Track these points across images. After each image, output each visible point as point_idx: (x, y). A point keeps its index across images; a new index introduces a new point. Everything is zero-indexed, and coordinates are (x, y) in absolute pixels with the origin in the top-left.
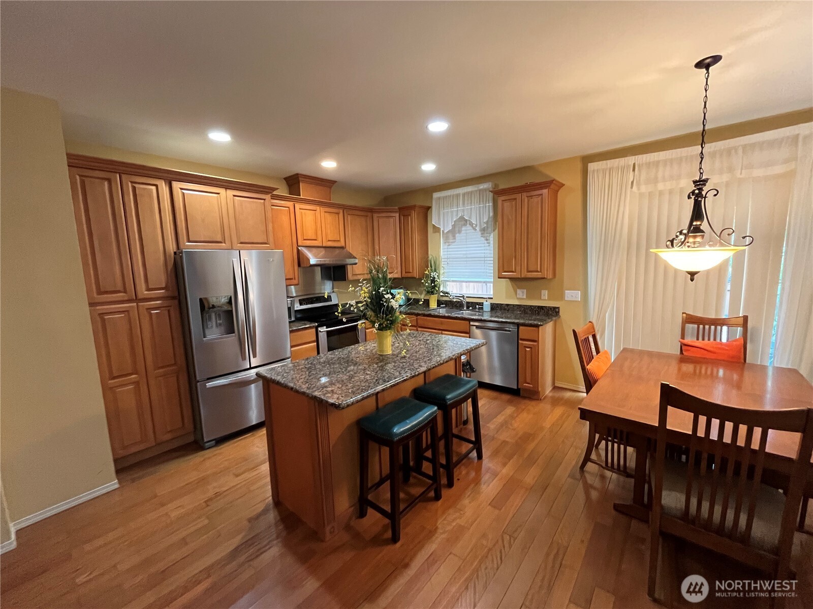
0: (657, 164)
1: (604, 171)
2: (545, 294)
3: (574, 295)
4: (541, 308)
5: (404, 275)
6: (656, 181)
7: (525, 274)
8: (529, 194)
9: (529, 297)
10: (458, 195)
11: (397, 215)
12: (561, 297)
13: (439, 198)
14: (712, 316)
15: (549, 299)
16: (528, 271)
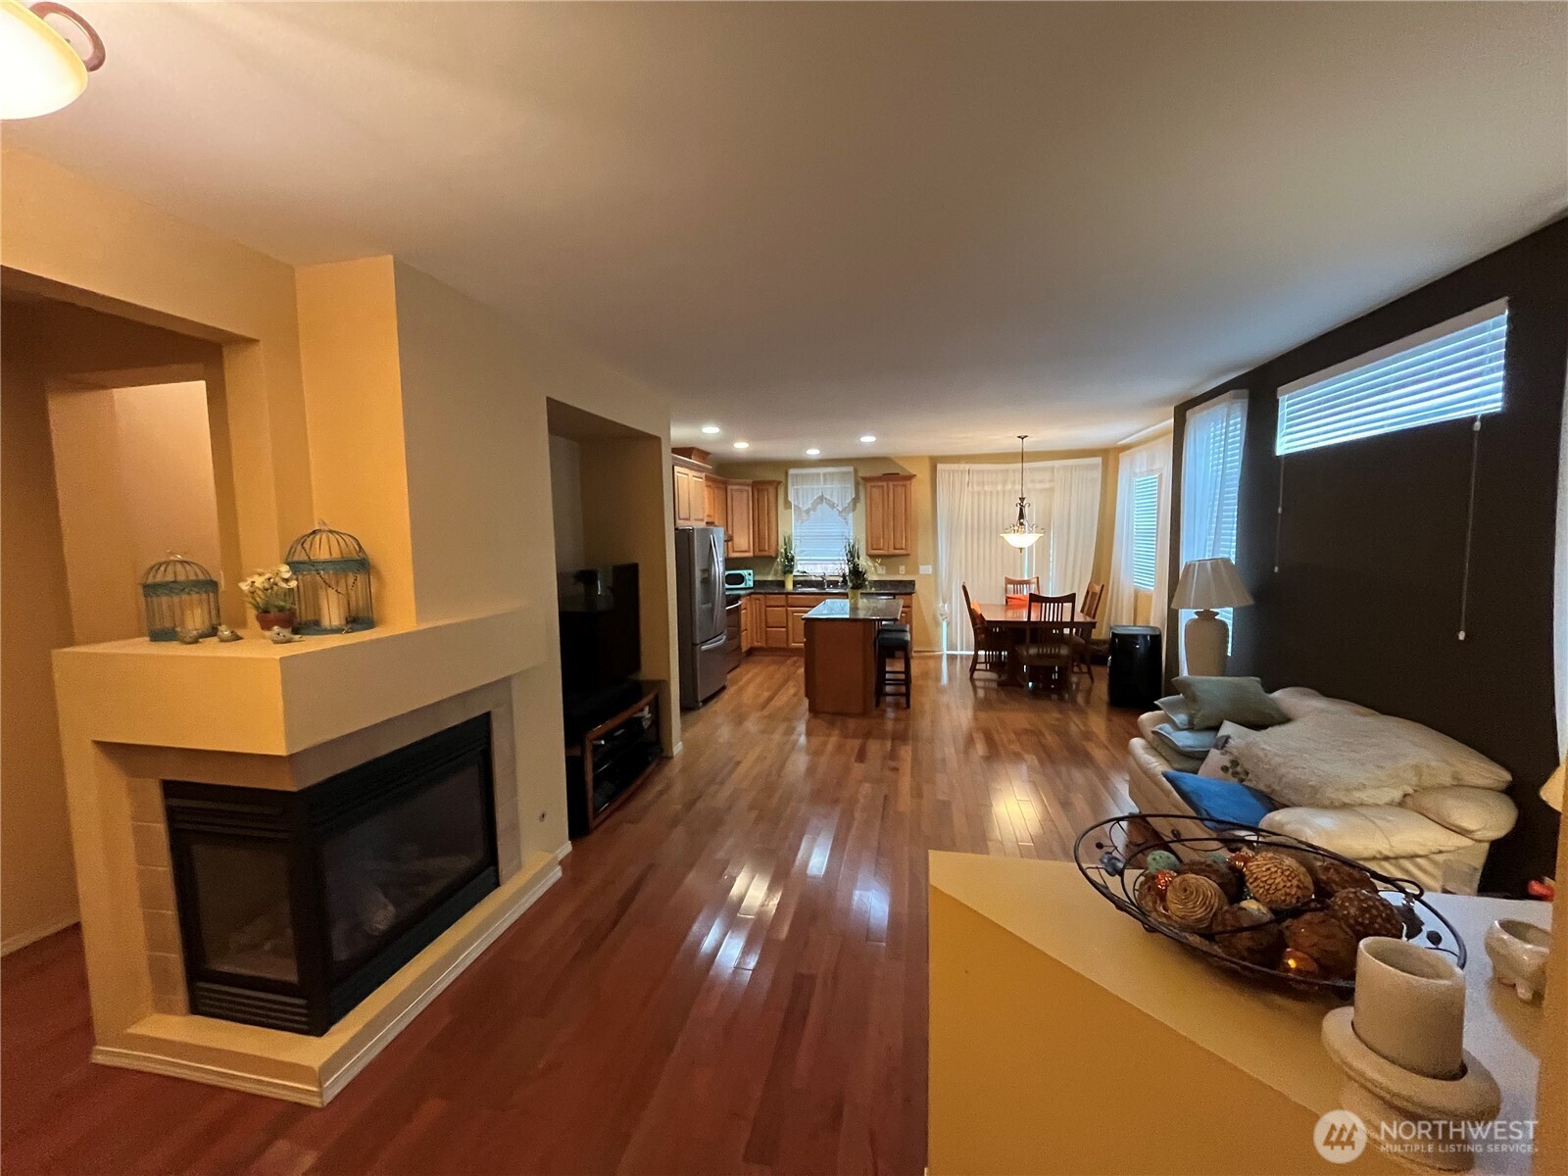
0: (983, 471)
1: (949, 471)
2: (902, 568)
3: (926, 569)
4: (901, 582)
5: (757, 553)
6: (983, 484)
7: (892, 551)
8: (895, 483)
9: (887, 573)
10: (818, 475)
11: (750, 489)
12: (916, 571)
13: (796, 475)
14: (1018, 579)
15: (907, 573)
16: (895, 549)
